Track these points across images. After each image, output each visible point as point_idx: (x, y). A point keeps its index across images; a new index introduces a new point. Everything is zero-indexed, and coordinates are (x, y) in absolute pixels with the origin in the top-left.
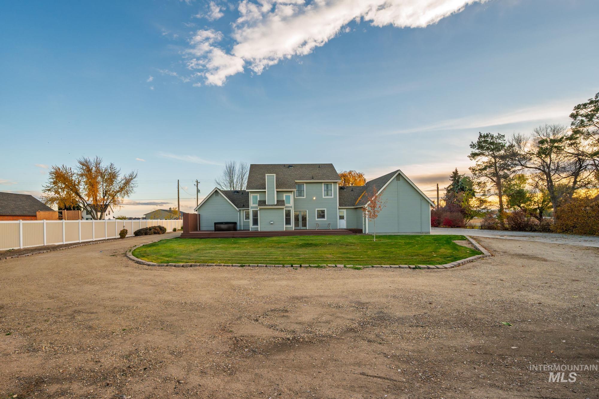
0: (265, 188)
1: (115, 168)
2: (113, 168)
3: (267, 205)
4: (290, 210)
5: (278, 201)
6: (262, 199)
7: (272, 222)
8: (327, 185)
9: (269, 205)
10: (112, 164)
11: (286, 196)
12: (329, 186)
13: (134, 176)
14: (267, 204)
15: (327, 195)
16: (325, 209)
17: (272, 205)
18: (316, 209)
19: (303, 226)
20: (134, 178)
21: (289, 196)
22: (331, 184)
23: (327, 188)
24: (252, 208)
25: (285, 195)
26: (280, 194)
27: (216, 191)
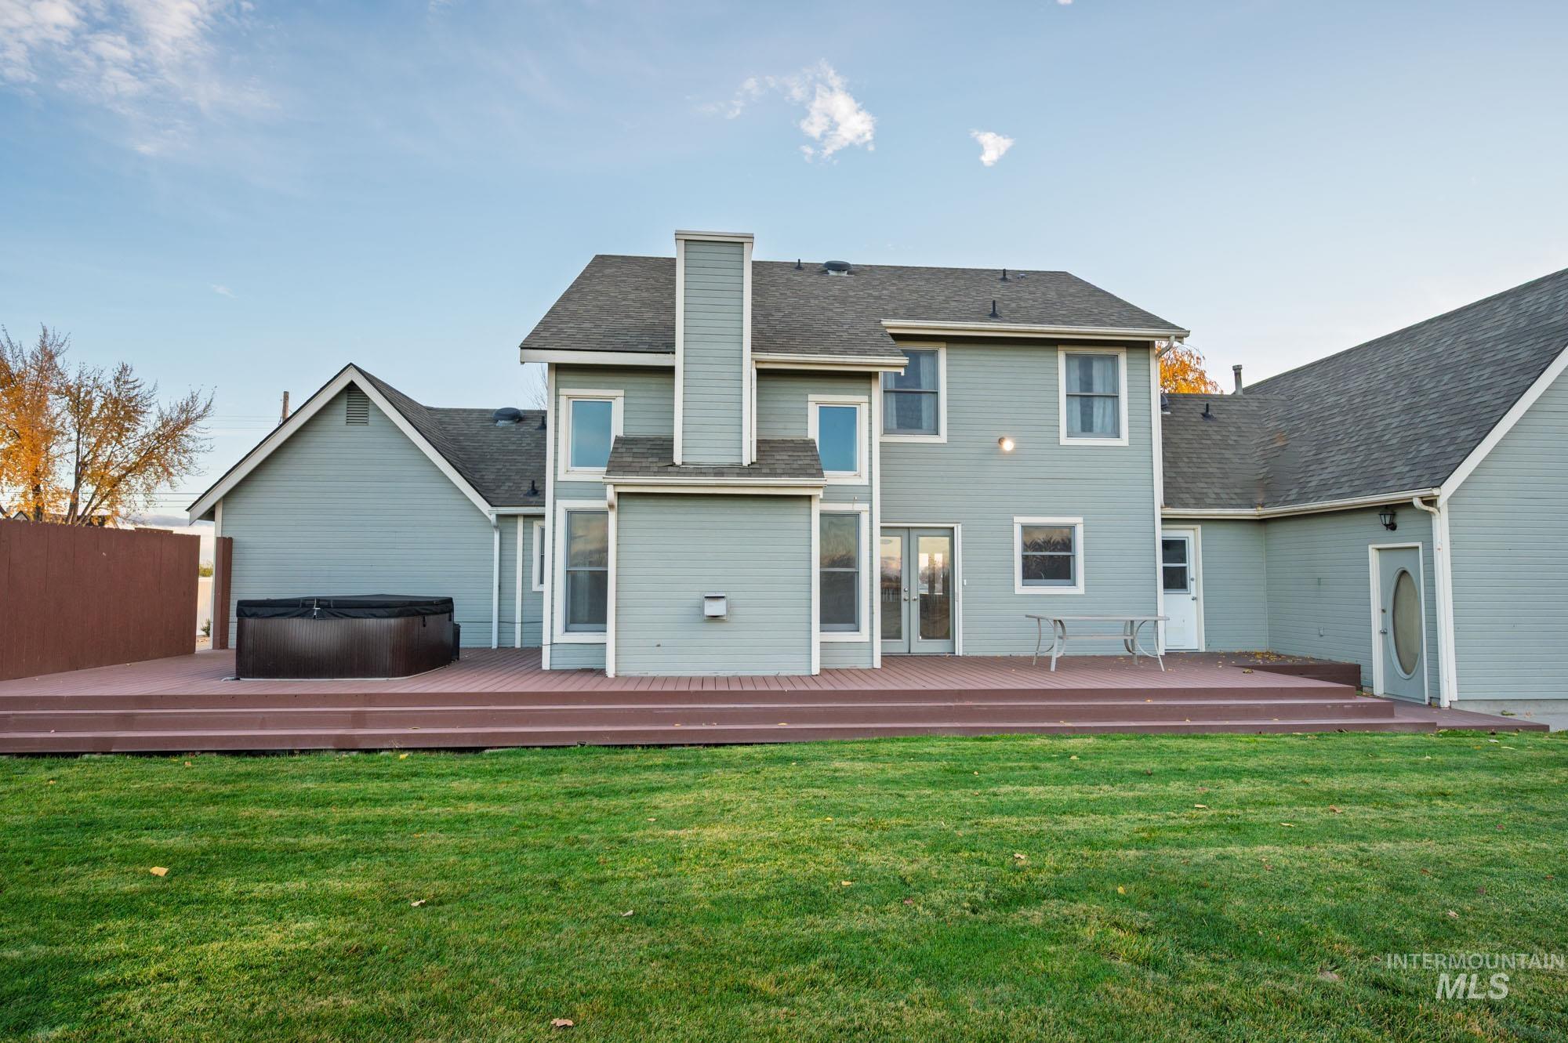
0: (670, 349)
1: (137, 384)
2: (126, 382)
3: (683, 470)
4: (856, 516)
5: (763, 446)
6: (646, 429)
7: (713, 608)
8: (1086, 363)
9: (699, 471)
10: (125, 369)
11: (824, 411)
12: (1098, 370)
13: (200, 409)
14: (678, 459)
15: (1087, 427)
16: (1077, 520)
17: (719, 471)
18: (1020, 520)
19: (926, 634)
20: (199, 417)
21: (850, 413)
22: (1115, 358)
23: (1087, 382)
24: (565, 490)
25: (815, 402)
26: (786, 394)
27: (351, 387)
